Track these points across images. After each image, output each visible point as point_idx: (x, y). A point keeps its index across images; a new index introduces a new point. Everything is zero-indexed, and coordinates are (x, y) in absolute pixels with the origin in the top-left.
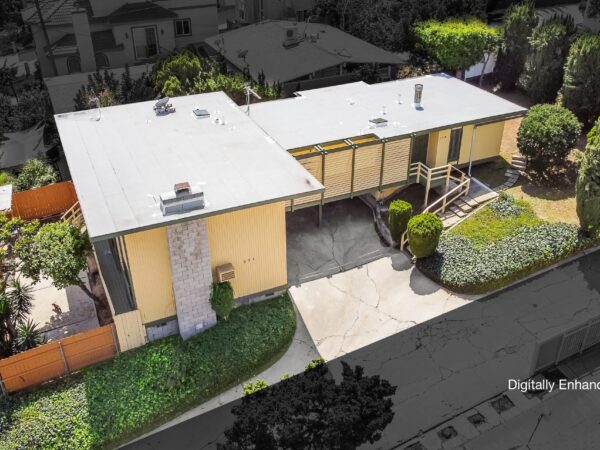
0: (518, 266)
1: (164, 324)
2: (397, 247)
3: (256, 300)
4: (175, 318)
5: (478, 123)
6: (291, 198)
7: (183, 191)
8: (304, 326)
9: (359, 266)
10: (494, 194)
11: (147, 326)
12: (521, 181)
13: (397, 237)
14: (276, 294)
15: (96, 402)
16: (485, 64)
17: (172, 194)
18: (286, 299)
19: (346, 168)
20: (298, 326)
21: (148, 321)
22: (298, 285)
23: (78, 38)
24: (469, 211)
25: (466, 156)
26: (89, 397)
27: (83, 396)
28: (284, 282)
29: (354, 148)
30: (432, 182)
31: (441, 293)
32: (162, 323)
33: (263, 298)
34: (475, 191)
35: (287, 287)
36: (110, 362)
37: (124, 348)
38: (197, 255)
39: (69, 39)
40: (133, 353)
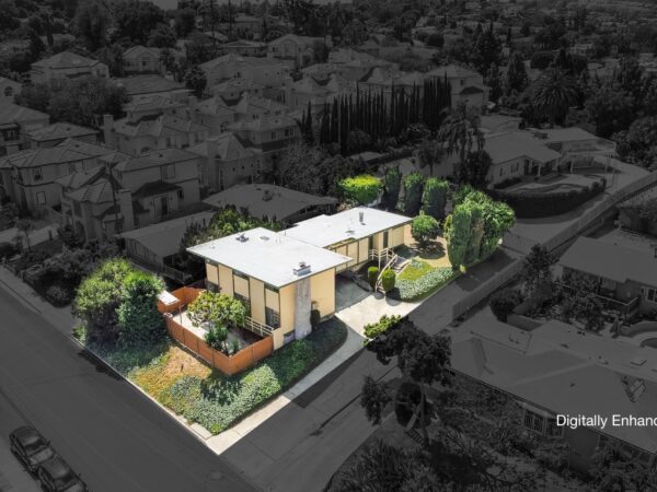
0: (433, 285)
1: (290, 334)
2: (374, 290)
4: (294, 331)
6: (335, 267)
7: (303, 266)
10: (408, 261)
11: (285, 335)
12: (417, 254)
13: (373, 286)
14: (330, 317)
15: (277, 368)
17: (299, 268)
21: (285, 333)
24: (401, 270)
25: (391, 244)
26: (273, 368)
27: (269, 369)
28: (333, 310)
30: (381, 258)
31: (403, 303)
34: (400, 261)
35: (333, 314)
37: (275, 348)
38: (307, 296)
40: (278, 350)
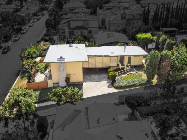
0: (129, 85)
1: (57, 84)
3: (76, 83)
4: (59, 83)
5: (135, 56)
7: (61, 58)
8: (83, 89)
9: (100, 81)
10: (136, 72)
11: (54, 83)
14: (80, 83)
15: (41, 94)
16: (153, 45)
17: (59, 58)
18: (82, 84)
19: (101, 61)
20: (82, 89)
21: (54, 82)
22: (85, 82)
23: (66, 32)
24: (128, 74)
25: (132, 63)
26: (40, 93)
27: (39, 93)
29: (103, 57)
30: (121, 67)
31: (113, 88)
32: (57, 83)
33: (77, 83)
34: (132, 71)
35: (83, 82)
36: (45, 89)
37: (49, 87)
38: (63, 70)
39: (64, 32)
40: (50, 88)
